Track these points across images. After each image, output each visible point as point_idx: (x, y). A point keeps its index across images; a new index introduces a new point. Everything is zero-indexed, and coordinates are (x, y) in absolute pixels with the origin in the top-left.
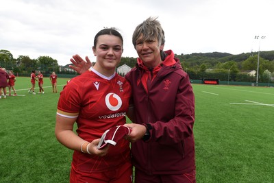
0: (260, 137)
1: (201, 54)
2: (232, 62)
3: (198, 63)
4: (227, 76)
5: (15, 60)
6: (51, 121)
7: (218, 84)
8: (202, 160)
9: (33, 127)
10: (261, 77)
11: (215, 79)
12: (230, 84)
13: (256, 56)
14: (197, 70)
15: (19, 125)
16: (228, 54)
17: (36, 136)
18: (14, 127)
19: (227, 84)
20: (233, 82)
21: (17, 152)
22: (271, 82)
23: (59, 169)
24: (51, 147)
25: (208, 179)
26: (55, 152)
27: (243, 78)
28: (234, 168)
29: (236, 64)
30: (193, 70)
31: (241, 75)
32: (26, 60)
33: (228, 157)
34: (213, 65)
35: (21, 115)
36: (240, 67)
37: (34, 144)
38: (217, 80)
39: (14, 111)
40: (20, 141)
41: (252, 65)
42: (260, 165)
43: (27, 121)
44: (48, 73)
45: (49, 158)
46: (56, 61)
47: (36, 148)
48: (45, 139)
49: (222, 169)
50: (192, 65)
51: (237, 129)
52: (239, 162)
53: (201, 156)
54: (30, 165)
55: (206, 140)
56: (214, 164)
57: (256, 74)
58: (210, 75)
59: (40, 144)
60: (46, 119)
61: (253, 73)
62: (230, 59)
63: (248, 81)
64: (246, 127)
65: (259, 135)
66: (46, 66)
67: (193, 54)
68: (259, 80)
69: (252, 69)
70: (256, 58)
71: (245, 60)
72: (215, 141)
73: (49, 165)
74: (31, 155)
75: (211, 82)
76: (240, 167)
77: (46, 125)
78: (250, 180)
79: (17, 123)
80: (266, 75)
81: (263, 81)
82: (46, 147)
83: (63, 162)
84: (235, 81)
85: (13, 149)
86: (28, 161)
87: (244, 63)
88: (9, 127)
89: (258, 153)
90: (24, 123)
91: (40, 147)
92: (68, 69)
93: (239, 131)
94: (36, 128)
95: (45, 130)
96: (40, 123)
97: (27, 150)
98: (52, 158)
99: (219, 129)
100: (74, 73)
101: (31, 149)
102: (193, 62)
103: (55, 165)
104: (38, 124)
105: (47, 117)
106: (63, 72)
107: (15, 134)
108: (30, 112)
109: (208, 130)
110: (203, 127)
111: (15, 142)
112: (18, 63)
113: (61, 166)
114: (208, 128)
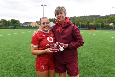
1: (87, 16)
2: (101, 19)
3: (86, 20)
4: (99, 26)
6: (17, 51)
7: (95, 30)
8: (94, 68)
9: (8, 54)
11: (94, 28)
12: (101, 30)
13: (113, 16)
14: (85, 24)
15: (2, 53)
16: (100, 16)
17: (10, 58)
19: (100, 30)
24: (17, 65)
26: (20, 67)
29: (103, 20)
30: (84, 24)
31: (106, 26)
32: (4, 21)
33: (107, 66)
34: (93, 21)
35: (3, 48)
36: (105, 22)
37: (9, 63)
38: (95, 28)
40: (2, 62)
43: (5, 51)
44: (15, 27)
46: (19, 21)
47: (10, 65)
48: (14, 60)
49: (106, 73)
50: (83, 21)
51: (108, 52)
52: (113, 69)
53: (94, 66)
54: (7, 75)
55: (95, 58)
56: (101, 70)
57: (113, 25)
58: (92, 25)
59: (12, 63)
60: (14, 50)
61: (111, 24)
62: (101, 18)
63: (110, 28)
64: (113, 50)
66: (14, 24)
67: (83, 16)
68: (114, 27)
69: (111, 22)
70: (113, 17)
71: (107, 18)
72: (99, 58)
74: (8, 69)
75: (93, 29)
76: (114, 71)
77: (15, 53)
82: (15, 65)
83: (24, 72)
84: (103, 28)
86: (6, 72)
87: (107, 19)
90: (4, 52)
91: (12, 64)
92: (24, 25)
93: (110, 53)
94: (10, 55)
95: (15, 55)
96: (12, 52)
97: (6, 66)
98: (18, 70)
99: (100, 52)
100: (27, 27)
101: (7, 66)
102: (83, 20)
103: (20, 74)
104: (11, 52)
105: (15, 48)
106: (22, 27)
108: (7, 47)
109: (95, 53)
110: (92, 51)
112: (1, 23)
113: (23, 75)
114: (95, 51)
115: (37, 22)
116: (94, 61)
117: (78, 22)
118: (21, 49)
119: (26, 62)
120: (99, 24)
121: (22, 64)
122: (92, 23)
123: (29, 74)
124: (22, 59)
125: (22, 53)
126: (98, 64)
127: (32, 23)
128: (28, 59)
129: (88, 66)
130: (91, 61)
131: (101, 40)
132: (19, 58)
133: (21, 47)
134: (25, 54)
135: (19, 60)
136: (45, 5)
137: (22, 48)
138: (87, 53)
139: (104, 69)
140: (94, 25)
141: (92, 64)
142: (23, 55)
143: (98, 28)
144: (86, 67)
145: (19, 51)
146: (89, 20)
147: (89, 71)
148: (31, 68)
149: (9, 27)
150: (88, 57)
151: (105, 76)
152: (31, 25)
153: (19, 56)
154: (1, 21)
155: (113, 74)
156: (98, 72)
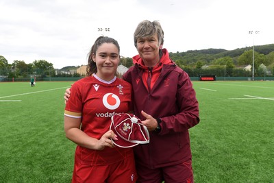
0: (263, 132)
1: (196, 51)
2: (227, 58)
3: (195, 60)
4: (223, 71)
5: (10, 65)
6: (48, 126)
7: (215, 80)
8: (206, 159)
9: (29, 133)
10: (257, 71)
11: (212, 76)
12: (227, 80)
14: (193, 68)
15: (15, 132)
16: (223, 50)
17: (33, 142)
18: (9, 134)
19: (223, 80)
20: (229, 77)
21: (13, 161)
22: (267, 76)
23: (58, 177)
24: (48, 154)
25: (216, 179)
26: (54, 159)
27: (239, 73)
28: (241, 166)
29: (231, 59)
30: (189, 67)
31: (237, 71)
32: (21, 65)
33: (233, 155)
34: (209, 62)
35: (17, 121)
36: (235, 63)
37: (31, 151)
38: (214, 77)
39: (10, 117)
40: (15, 149)
41: (247, 60)
42: (266, 161)
43: (23, 126)
44: (44, 76)
45: (47, 166)
46: (51, 64)
47: (33, 155)
48: (42, 145)
49: (229, 168)
50: (188, 63)
51: (239, 125)
52: (245, 159)
53: (206, 155)
55: (209, 138)
56: (220, 163)
57: (252, 68)
58: (207, 71)
59: (38, 151)
60: (43, 124)
61: (248, 68)
62: (225, 55)
63: (244, 76)
64: (248, 122)
65: (262, 129)
66: (43, 71)
67: (189, 51)
68: (255, 74)
69: (247, 64)
70: (252, 53)
71: (240, 55)
72: (218, 138)
73: (48, 173)
74: (29, 164)
75: (209, 79)
76: (247, 164)
77: (43, 130)
78: (259, 178)
79: (13, 130)
80: (262, 70)
81: (259, 75)
82: (43, 154)
84: (231, 76)
85: (8, 158)
86: (25, 170)
87: (239, 58)
88: (4, 135)
89: (264, 149)
90: (20, 130)
91: (38, 154)
92: (64, 72)
93: (242, 127)
94: (32, 134)
95: (43, 136)
96: (36, 128)
97: (24, 158)
98: (50, 165)
99: (221, 126)
100: (70, 76)
101: (27, 157)
102: (189, 60)
103: (53, 173)
105: (44, 121)
106: (59, 76)
107: (11, 142)
108: (27, 118)
109: (210, 127)
110: (204, 124)
111: (11, 150)
112: (13, 68)
113: (60, 174)
114: (210, 125)
116: (207, 144)
117: (179, 65)
118: (56, 124)
119: (67, 148)
120: (222, 69)
121: (57, 152)
122: (207, 66)
124: (57, 143)
125: (58, 131)
126: (214, 150)
127: (79, 67)
130: (200, 146)
131: (225, 100)
133: (56, 119)
135: (52, 146)
136: (108, 29)
137: (57, 121)
139: (227, 160)
140: (212, 71)
142: (60, 135)
143: (220, 75)
145: (51, 127)
146: (201, 59)
147: (196, 164)
150: (195, 136)
151: (228, 173)
152: (78, 71)
153: (51, 137)
154: (13, 64)
155: (244, 170)
156: (214, 166)
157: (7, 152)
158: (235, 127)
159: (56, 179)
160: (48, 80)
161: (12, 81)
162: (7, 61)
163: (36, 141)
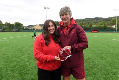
1: (90, 19)
2: (104, 22)
3: (89, 23)
4: (102, 28)
5: (3, 24)
6: (21, 53)
7: (98, 32)
8: (97, 70)
9: (12, 56)
11: (97, 30)
12: (104, 32)
14: (88, 26)
15: (6, 55)
16: (102, 18)
17: (14, 60)
18: (3, 57)
19: (102, 32)
21: (5, 69)
23: (26, 77)
24: (21, 66)
26: (24, 69)
28: (114, 73)
29: (106, 23)
31: (108, 28)
33: (109, 68)
34: (95, 24)
35: (7, 50)
36: (108, 24)
37: (13, 65)
38: (98, 31)
39: (4, 48)
40: (6, 64)
41: (114, 23)
43: (10, 53)
44: (19, 30)
45: (21, 72)
46: (22, 24)
47: (14, 67)
48: (18, 62)
49: (108, 74)
50: (86, 24)
51: (111, 53)
52: (115, 70)
53: (96, 68)
54: (11, 76)
55: (97, 59)
56: (103, 72)
57: (116, 27)
58: (94, 28)
59: (16, 65)
61: (114, 26)
62: (103, 20)
63: (112, 30)
64: (115, 52)
66: (18, 27)
67: (86, 19)
68: (117, 29)
69: (114, 25)
70: (116, 19)
71: (110, 20)
72: (102, 60)
73: (21, 75)
74: (13, 71)
77: (19, 55)
79: (5, 55)
82: (19, 66)
83: (28, 74)
84: (106, 30)
85: (3, 68)
86: (10, 74)
87: (110, 22)
90: (8, 54)
91: (16, 66)
92: (28, 28)
93: (113, 54)
94: (14, 57)
95: (19, 57)
97: (10, 68)
98: (22, 72)
99: (103, 54)
100: (31, 30)
101: (12, 67)
102: (86, 22)
103: (24, 75)
104: (15, 55)
105: (19, 51)
106: (26, 29)
107: (4, 60)
108: (11, 49)
109: (98, 54)
110: (95, 53)
111: (4, 64)
112: (5, 26)
113: (27, 76)
114: (97, 53)
115: (40, 25)
116: (97, 62)
117: (81, 25)
118: (25, 52)
119: (30, 64)
120: (101, 27)
121: (26, 65)
122: (95, 26)
123: (33, 75)
124: (26, 61)
125: (26, 55)
126: (100, 65)
127: (35, 25)
128: (32, 61)
129: (91, 67)
130: (93, 63)
131: (104, 42)
132: (23, 60)
133: (25, 49)
134: (29, 56)
135: (23, 62)
136: (48, 8)
138: (89, 55)
139: (106, 70)
140: (97, 28)
141: (95, 66)
142: (27, 57)
143: (100, 30)
144: (88, 69)
145: (23, 53)
146: (92, 22)
147: (92, 72)
148: (35, 69)
149: (13, 30)
150: (90, 59)
151: (108, 77)
152: (35, 27)
153: (23, 58)
154: (5, 24)
155: (115, 75)
156: (101, 73)
157: (2, 65)
158: (110, 54)
159: (25, 78)
160: (21, 32)
161: (4, 32)
162: (2, 23)
163: (16, 60)
